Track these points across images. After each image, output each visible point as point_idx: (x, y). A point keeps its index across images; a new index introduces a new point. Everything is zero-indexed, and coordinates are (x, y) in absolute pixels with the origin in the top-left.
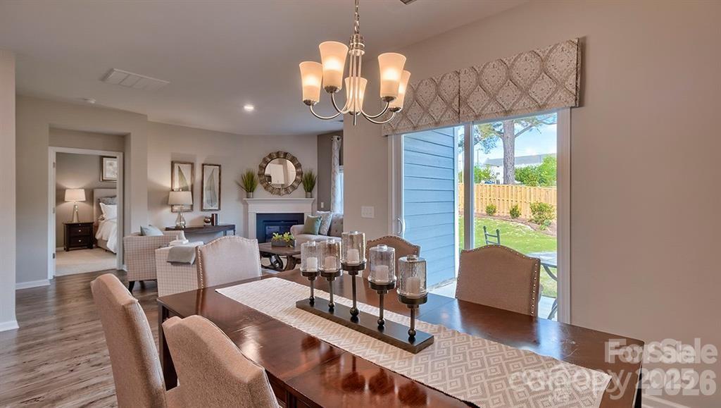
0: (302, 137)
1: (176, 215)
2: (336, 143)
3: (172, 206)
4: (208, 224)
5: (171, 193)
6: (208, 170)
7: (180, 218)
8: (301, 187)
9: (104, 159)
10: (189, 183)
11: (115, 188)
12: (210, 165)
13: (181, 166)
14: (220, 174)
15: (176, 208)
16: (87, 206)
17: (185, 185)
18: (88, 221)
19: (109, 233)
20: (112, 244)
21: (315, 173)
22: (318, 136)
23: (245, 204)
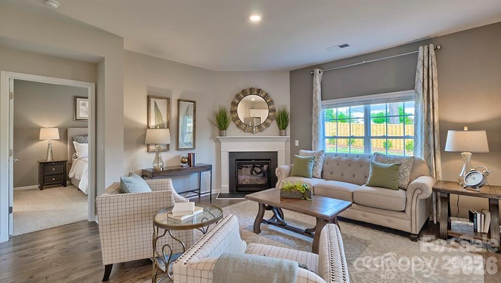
0: (274, 73)
1: (153, 155)
2: (317, 76)
3: (148, 145)
4: (185, 165)
5: (148, 130)
6: (184, 105)
7: (158, 159)
8: (274, 125)
9: (77, 99)
10: (165, 120)
11: (87, 127)
12: (186, 101)
13: (158, 101)
14: (195, 111)
15: (152, 148)
16: (61, 145)
17: (161, 122)
18: (62, 159)
19: (81, 173)
20: (84, 184)
21: (288, 110)
22: (291, 72)
23: (218, 142)
